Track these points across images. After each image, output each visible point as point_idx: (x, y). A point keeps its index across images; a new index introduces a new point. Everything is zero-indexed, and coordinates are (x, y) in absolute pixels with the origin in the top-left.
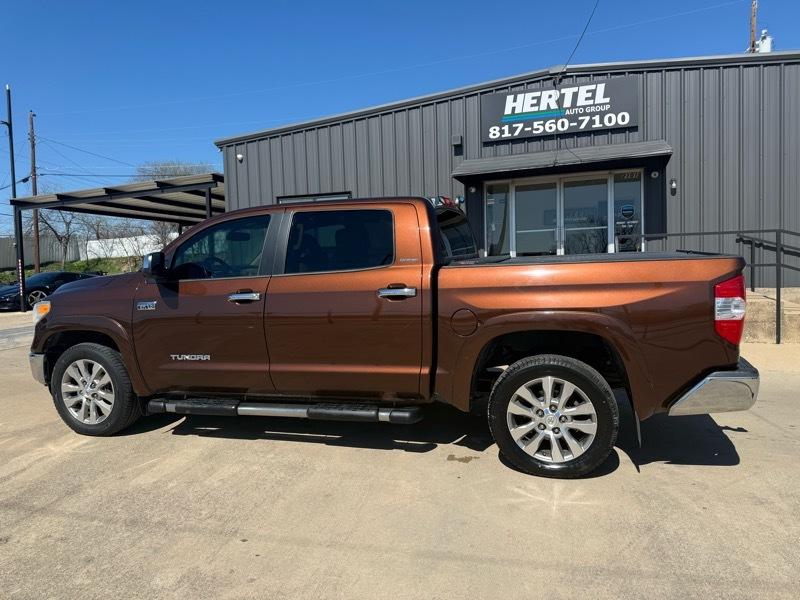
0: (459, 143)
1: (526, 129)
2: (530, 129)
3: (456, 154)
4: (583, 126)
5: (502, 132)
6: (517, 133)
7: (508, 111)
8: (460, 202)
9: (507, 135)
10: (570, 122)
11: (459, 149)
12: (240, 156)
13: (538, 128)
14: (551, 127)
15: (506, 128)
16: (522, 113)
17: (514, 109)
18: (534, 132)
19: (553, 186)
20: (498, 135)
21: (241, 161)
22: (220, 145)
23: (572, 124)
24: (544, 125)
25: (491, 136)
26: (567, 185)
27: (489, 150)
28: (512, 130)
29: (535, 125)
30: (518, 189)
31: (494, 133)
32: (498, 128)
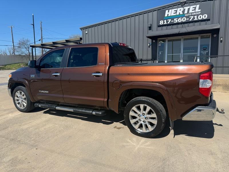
0: (150, 26)
1: (172, 21)
2: (173, 21)
3: (149, 30)
4: (191, 20)
5: (164, 22)
6: (169, 23)
7: (166, 15)
8: (150, 45)
9: (165, 23)
10: (186, 18)
11: (150, 28)
12: (86, 32)
13: (176, 21)
14: (180, 20)
15: (165, 21)
16: (171, 16)
17: (168, 15)
18: (174, 22)
19: (180, 40)
20: (163, 23)
21: (87, 34)
22: (81, 29)
23: (187, 19)
24: (178, 20)
25: (160, 24)
26: (184, 39)
27: (160, 28)
28: (167, 22)
29: (175, 20)
30: (169, 41)
31: (161, 23)
32: (163, 21)
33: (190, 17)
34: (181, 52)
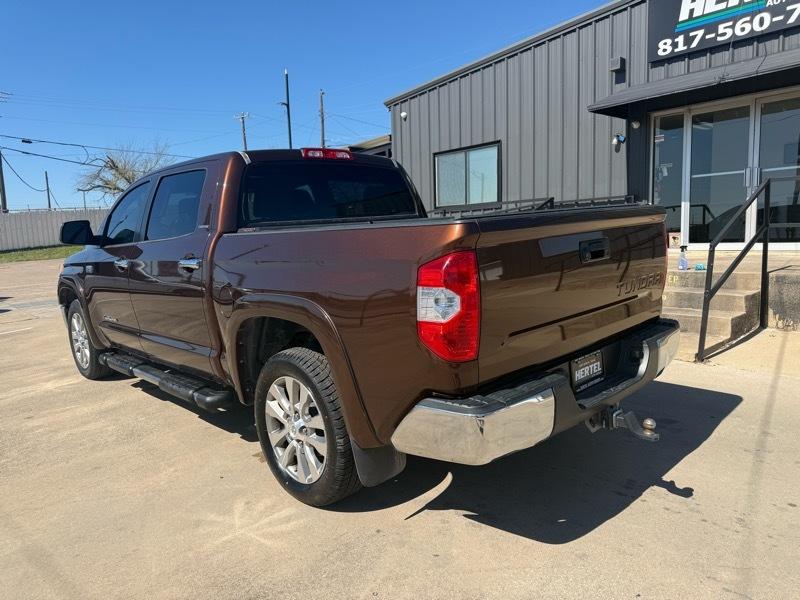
0: (618, 67)
1: (708, 37)
2: (713, 35)
3: (617, 82)
4: (792, 20)
5: (675, 45)
6: (694, 44)
7: (684, 15)
8: (619, 142)
9: (681, 48)
10: (772, 17)
11: (620, 74)
12: (403, 114)
13: (725, 32)
14: (743, 28)
15: (680, 39)
16: (703, 16)
17: (692, 11)
18: (719, 39)
19: (744, 112)
20: (669, 49)
21: (405, 119)
22: (388, 104)
23: (775, 19)
24: (733, 27)
25: (660, 53)
26: (767, 109)
27: (661, 70)
28: (688, 41)
29: (721, 29)
30: (696, 120)
31: (665, 48)
32: (669, 41)
33: (789, 8)
34: (750, 164)
